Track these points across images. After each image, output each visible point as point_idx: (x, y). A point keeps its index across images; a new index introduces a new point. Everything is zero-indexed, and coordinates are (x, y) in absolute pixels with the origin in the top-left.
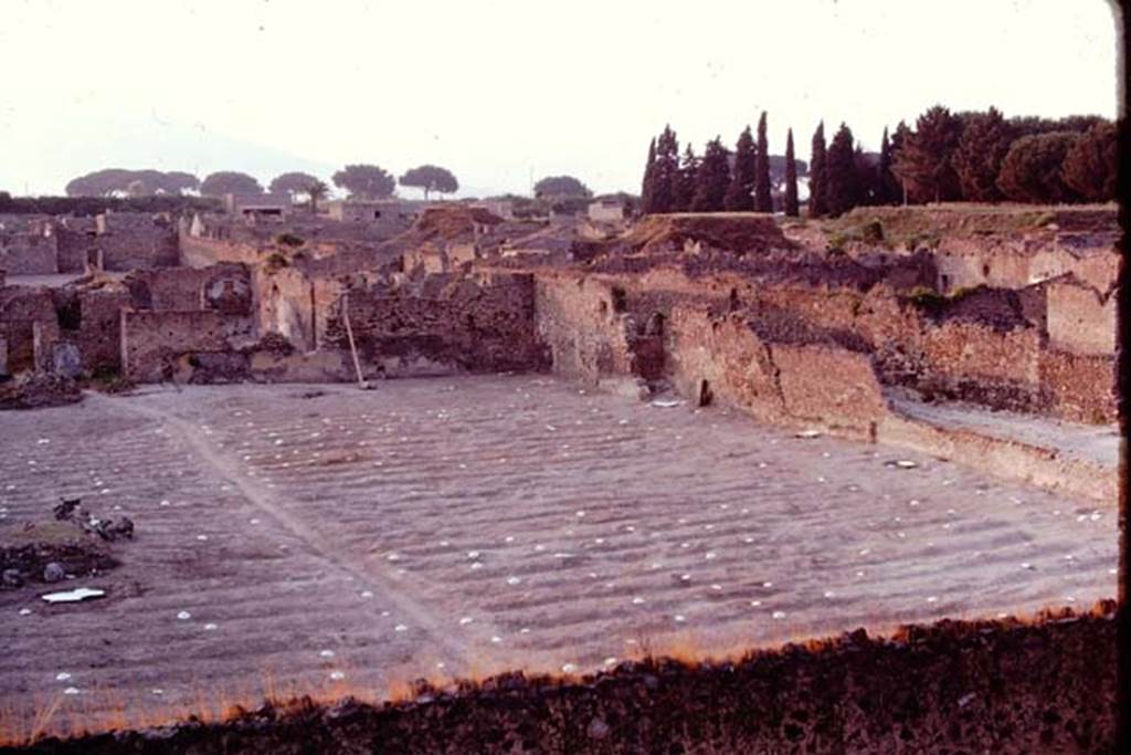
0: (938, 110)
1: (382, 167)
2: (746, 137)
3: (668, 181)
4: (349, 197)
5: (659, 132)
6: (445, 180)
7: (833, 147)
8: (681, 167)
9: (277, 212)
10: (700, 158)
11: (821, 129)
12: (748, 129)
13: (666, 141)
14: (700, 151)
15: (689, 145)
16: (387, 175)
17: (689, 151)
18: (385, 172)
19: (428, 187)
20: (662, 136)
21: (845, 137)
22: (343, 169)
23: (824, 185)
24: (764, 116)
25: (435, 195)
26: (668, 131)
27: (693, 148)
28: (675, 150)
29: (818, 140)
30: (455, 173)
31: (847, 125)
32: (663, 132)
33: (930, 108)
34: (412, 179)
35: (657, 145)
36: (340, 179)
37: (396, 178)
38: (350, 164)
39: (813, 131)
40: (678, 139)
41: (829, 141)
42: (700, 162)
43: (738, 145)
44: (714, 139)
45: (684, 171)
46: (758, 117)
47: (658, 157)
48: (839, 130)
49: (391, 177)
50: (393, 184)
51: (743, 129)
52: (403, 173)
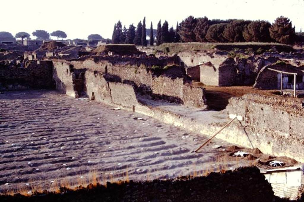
0: (191, 17)
1: (46, 31)
2: (140, 24)
3: (119, 35)
4: (37, 39)
5: (117, 22)
6: (63, 35)
7: (163, 27)
8: (123, 32)
9: (12, 42)
10: (128, 29)
11: (160, 22)
12: (141, 22)
13: (119, 25)
14: (128, 27)
15: (125, 26)
16: (47, 33)
17: (125, 28)
18: (47, 32)
19: (58, 36)
20: (118, 23)
21: (166, 24)
22: (35, 31)
23: (160, 37)
24: (145, 18)
25: (60, 39)
26: (119, 22)
27: (126, 27)
28: (121, 27)
29: (159, 25)
30: (66, 33)
31: (167, 21)
32: (118, 22)
33: (189, 16)
34: (54, 34)
35: (116, 25)
36: (34, 34)
37: (50, 34)
38: (37, 30)
39: (158, 22)
40: (122, 24)
41: (162, 25)
42: (128, 30)
43: (138, 26)
44: (131, 24)
45: (123, 33)
46: (143, 19)
47: (116, 29)
48: (165, 22)
49: (48, 33)
50: (49, 35)
51: (139, 22)
52: (52, 32)
